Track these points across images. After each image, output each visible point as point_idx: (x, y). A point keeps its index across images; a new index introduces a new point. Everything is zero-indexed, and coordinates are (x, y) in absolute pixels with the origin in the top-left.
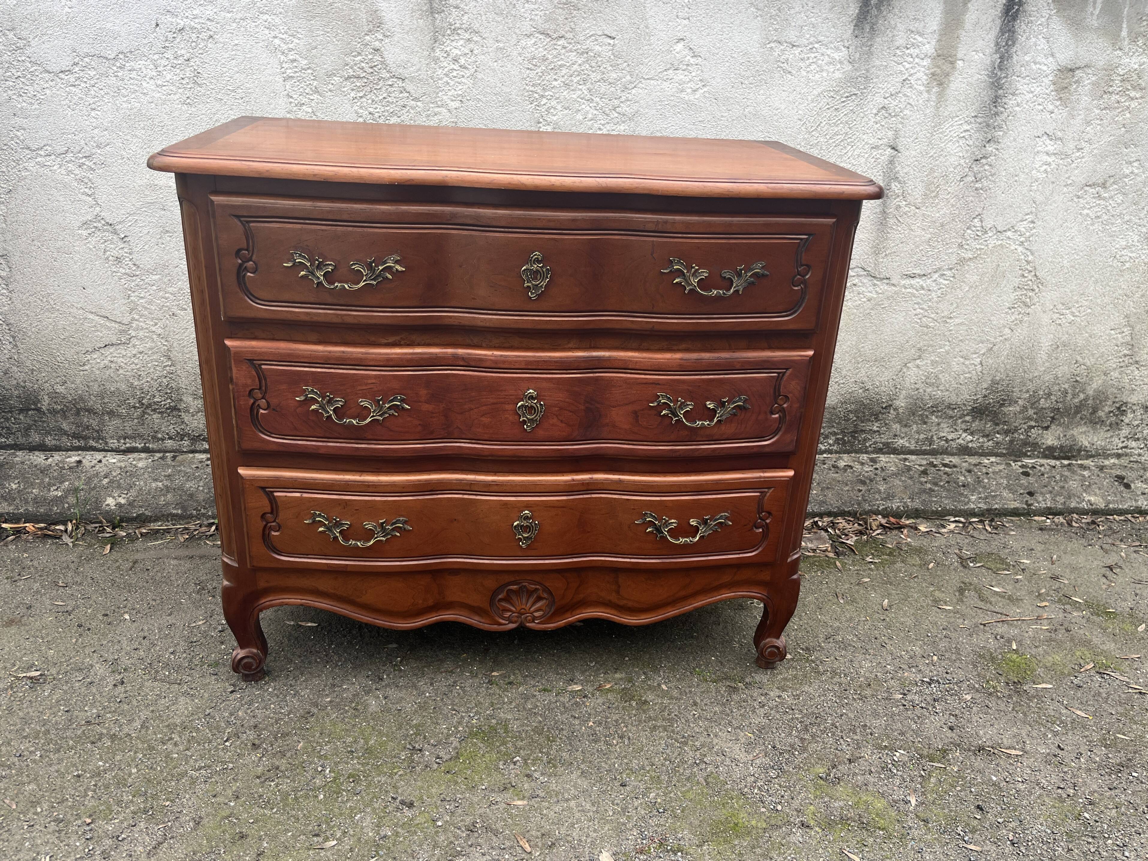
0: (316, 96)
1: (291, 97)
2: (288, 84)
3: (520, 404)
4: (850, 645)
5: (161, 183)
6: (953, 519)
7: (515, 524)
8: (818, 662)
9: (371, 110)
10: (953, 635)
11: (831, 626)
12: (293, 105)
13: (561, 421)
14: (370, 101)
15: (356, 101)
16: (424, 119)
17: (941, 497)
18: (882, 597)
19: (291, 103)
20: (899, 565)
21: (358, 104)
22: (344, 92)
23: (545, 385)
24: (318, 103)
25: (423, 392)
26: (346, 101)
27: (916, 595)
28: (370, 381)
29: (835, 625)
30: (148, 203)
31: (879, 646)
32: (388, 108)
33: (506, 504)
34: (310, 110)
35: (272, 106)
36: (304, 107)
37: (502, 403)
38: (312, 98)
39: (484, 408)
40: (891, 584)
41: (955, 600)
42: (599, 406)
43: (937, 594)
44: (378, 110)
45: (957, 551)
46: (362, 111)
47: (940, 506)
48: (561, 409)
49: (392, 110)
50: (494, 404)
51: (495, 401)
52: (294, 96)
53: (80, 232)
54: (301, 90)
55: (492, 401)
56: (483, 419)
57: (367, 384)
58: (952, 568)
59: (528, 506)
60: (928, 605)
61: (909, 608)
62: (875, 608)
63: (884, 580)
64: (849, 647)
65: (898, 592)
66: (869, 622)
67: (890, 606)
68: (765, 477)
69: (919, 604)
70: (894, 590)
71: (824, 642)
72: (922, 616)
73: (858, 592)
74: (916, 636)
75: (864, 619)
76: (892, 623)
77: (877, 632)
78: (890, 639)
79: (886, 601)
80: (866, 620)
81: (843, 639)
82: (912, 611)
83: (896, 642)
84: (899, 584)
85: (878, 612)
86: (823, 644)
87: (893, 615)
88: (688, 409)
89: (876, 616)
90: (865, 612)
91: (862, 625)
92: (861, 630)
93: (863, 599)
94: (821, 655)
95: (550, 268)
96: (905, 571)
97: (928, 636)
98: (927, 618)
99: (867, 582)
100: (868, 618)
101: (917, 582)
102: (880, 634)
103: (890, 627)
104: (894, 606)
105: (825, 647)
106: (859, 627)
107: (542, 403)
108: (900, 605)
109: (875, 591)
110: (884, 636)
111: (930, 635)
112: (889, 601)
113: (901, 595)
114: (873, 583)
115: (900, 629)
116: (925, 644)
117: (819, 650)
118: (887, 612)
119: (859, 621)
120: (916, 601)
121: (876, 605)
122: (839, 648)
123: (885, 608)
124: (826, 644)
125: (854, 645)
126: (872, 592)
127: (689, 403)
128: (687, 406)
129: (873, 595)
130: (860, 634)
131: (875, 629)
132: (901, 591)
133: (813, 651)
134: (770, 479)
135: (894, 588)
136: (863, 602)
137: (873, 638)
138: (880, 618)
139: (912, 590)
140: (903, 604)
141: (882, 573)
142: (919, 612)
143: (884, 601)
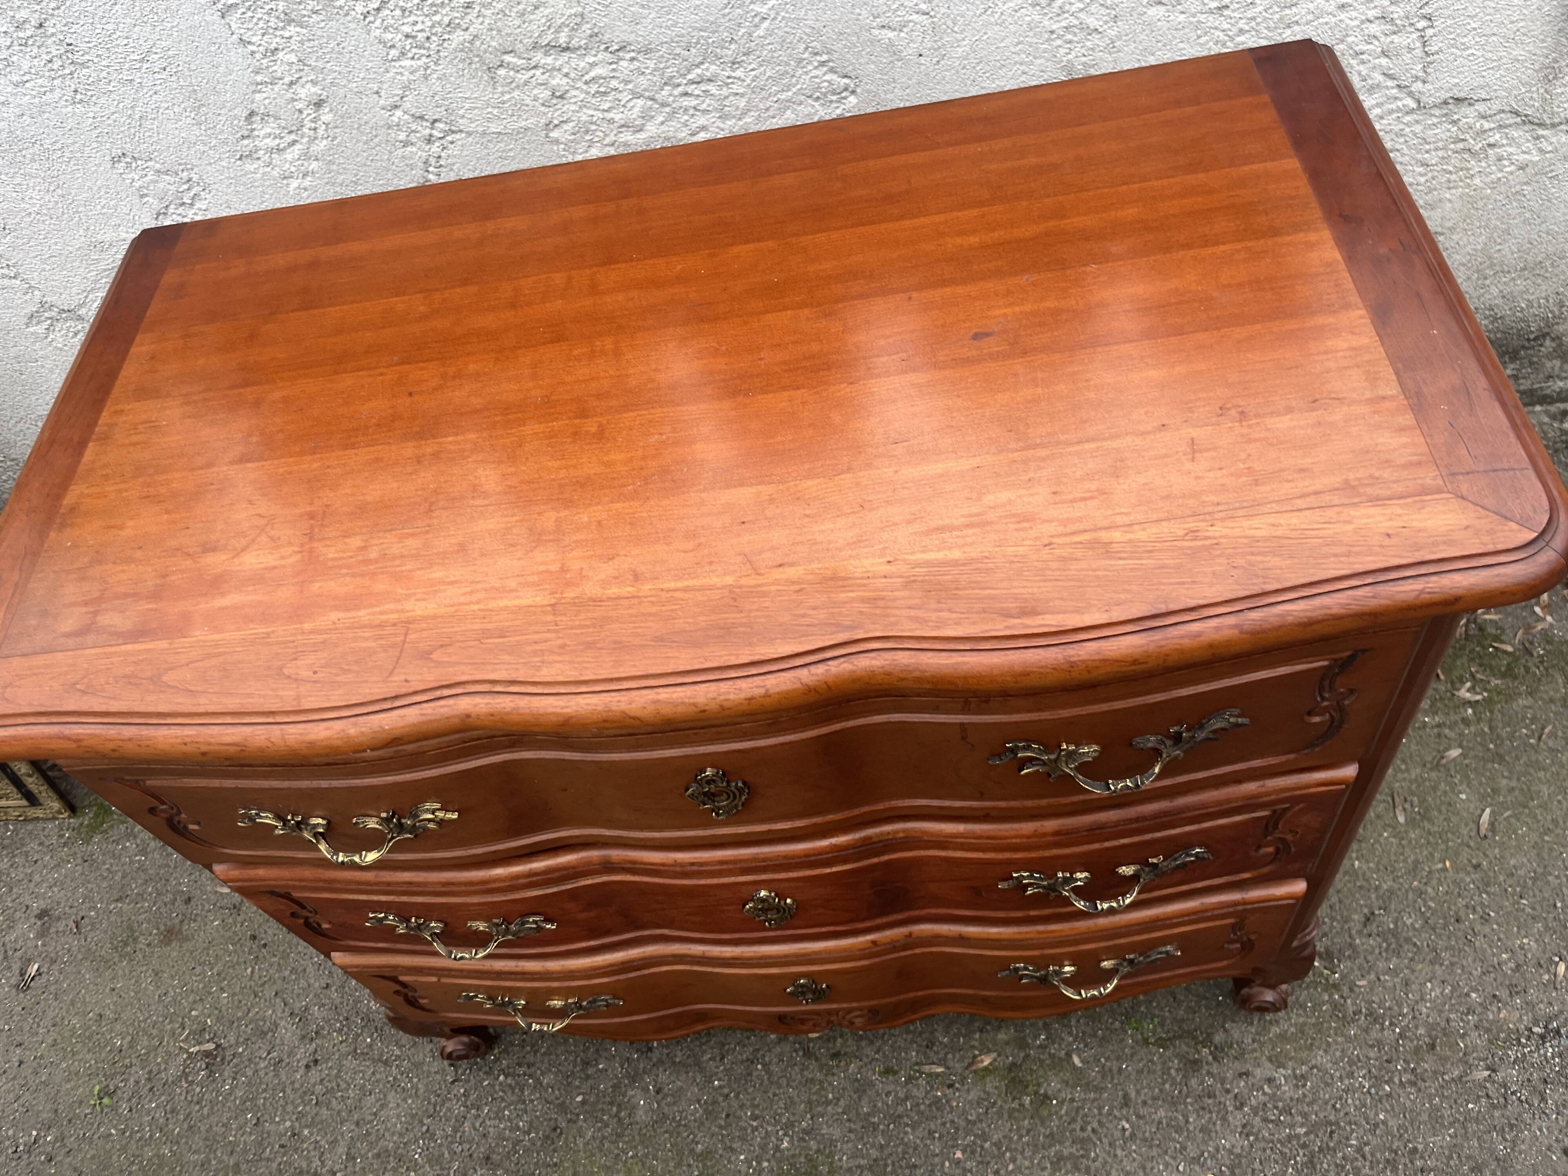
0: (292, 30)
1: (249, 43)
2: (233, 18)
3: (747, 907)
4: (1408, 940)
5: (108, 238)
8: (1345, 989)
9: (407, 29)
12: (258, 56)
13: (833, 910)
14: (398, 12)
15: (370, 18)
16: (517, 22)
18: (1483, 797)
19: (253, 53)
20: (1522, 702)
21: (378, 23)
22: (341, 8)
23: (786, 884)
24: (302, 42)
26: (352, 25)
27: (1545, 792)
29: (1385, 887)
30: (105, 270)
31: (1461, 941)
32: (437, 18)
34: (293, 58)
35: (221, 69)
36: (281, 55)
37: (715, 905)
38: (287, 34)
40: (1501, 759)
42: (900, 884)
44: (419, 27)
46: (389, 36)
48: (827, 900)
49: (446, 20)
50: (702, 906)
51: (703, 904)
52: (254, 40)
53: (31, 329)
54: (261, 25)
55: (696, 904)
59: (802, 975)
61: (1529, 829)
62: (1465, 832)
63: (1489, 750)
64: (1406, 947)
65: (1514, 784)
66: (1451, 873)
67: (1492, 824)
68: (1245, 902)
69: (1549, 818)
70: (1506, 778)
71: (1360, 932)
72: (1551, 849)
73: (1435, 789)
74: (1534, 909)
75: (1440, 866)
76: (1491, 874)
77: (1461, 902)
78: (1485, 919)
79: (1488, 811)
80: (1445, 869)
81: (1396, 924)
82: (1534, 837)
83: (1495, 926)
84: (1517, 758)
85: (1469, 846)
86: (1357, 941)
87: (1497, 851)
88: (1079, 883)
89: (1465, 853)
90: (1443, 847)
91: (1434, 882)
92: (1432, 899)
93: (1443, 809)
94: (1352, 969)
95: (744, 783)
96: (1534, 720)
97: (1555, 906)
98: (1561, 853)
99: (1454, 759)
100: (1448, 864)
101: (1551, 750)
102: (1467, 907)
103: (1487, 885)
104: (1501, 826)
105: (1361, 949)
106: (1430, 890)
107: (789, 901)
108: (1512, 820)
109: (1468, 786)
110: (1474, 911)
111: (1559, 905)
112: (1493, 813)
113: (1517, 793)
114: (1467, 761)
115: (1506, 891)
116: (1547, 928)
117: (1350, 957)
118: (1485, 844)
119: (1430, 872)
120: (1544, 806)
121: (1466, 825)
122: (1386, 950)
123: (1483, 831)
124: (1364, 940)
125: (1415, 940)
126: (1463, 787)
127: (1079, 875)
128: (1077, 880)
129: (1463, 796)
130: (1430, 908)
131: (1459, 895)
132: (1518, 779)
133: (1339, 961)
134: (1256, 906)
135: (1506, 774)
136: (1442, 818)
137: (1452, 920)
138: (1470, 861)
139: (1541, 774)
140: (1518, 820)
141: (1486, 729)
142: (1546, 838)
143: (1483, 811)
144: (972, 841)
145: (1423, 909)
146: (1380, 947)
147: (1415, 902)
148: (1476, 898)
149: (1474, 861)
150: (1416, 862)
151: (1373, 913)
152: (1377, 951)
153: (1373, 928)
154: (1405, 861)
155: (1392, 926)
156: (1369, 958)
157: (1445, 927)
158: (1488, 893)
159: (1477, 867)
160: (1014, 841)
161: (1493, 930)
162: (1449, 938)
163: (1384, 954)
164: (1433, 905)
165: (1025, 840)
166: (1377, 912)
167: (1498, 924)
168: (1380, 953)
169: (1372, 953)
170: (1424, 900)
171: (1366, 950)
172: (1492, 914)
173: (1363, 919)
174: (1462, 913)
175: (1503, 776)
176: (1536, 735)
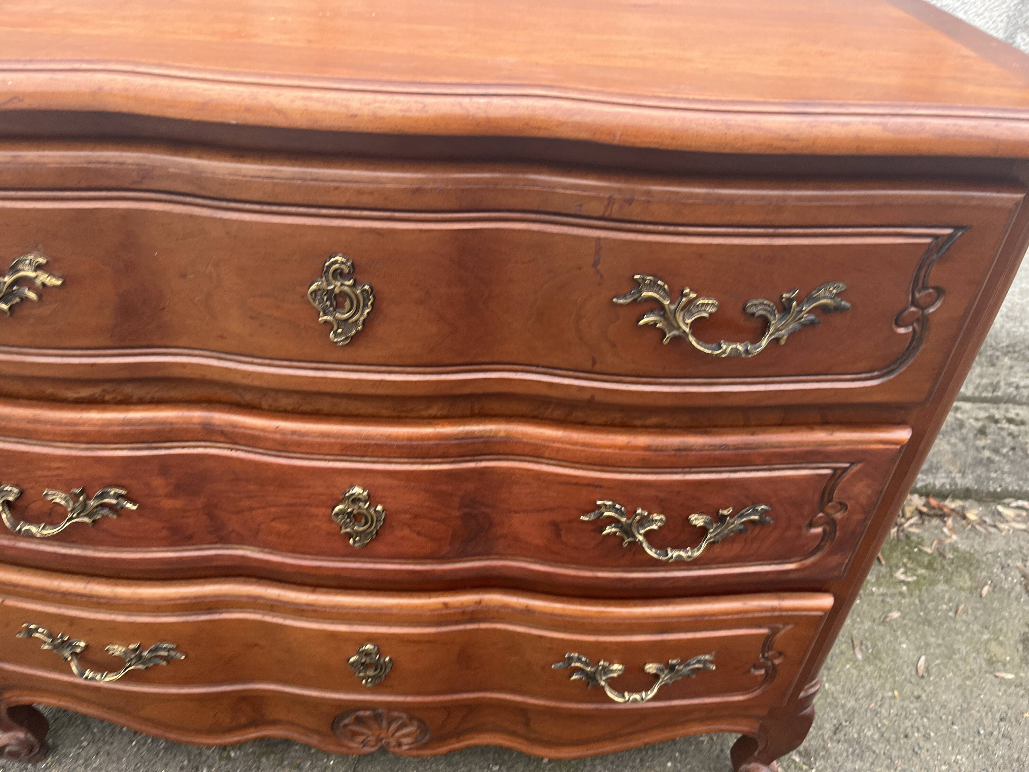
3: (337, 509)
4: (869, 748)
6: (1014, 504)
7: (352, 660)
10: (1016, 733)
11: (843, 706)
13: (419, 533)
17: (1003, 473)
18: (918, 648)
20: (941, 587)
23: (381, 481)
25: (158, 483)
27: (964, 650)
28: (53, 465)
29: (849, 705)
31: (910, 752)
33: (334, 635)
37: (305, 505)
39: (274, 509)
40: (930, 623)
41: (1017, 660)
42: (487, 510)
43: (993, 647)
45: (1019, 564)
47: (1000, 486)
48: (416, 516)
50: (291, 505)
51: (293, 501)
55: (286, 501)
56: (273, 524)
57: (50, 469)
58: (1013, 595)
59: (370, 638)
60: (980, 669)
61: (955, 674)
62: (907, 671)
63: (919, 616)
64: (867, 754)
65: (940, 641)
66: (898, 701)
67: (927, 669)
68: (781, 609)
69: (968, 668)
70: (935, 637)
71: (831, 738)
72: (972, 692)
73: (883, 637)
74: (963, 733)
75: (890, 694)
76: (929, 704)
77: (908, 723)
78: (927, 737)
79: (923, 658)
80: (894, 697)
81: (859, 734)
82: (958, 681)
83: (935, 744)
84: (941, 624)
85: (910, 682)
86: (829, 745)
87: (932, 688)
88: (655, 527)
89: (908, 688)
90: (891, 680)
91: (886, 705)
92: (885, 718)
93: (890, 652)
94: (825, 767)
95: (371, 288)
96: (950, 600)
97: (979, 733)
98: (979, 695)
99: (896, 619)
100: (896, 693)
101: (965, 622)
102: (912, 726)
103: (927, 712)
104: (934, 670)
105: (832, 751)
106: (883, 711)
107: (379, 508)
108: (942, 667)
109: (908, 637)
110: (918, 730)
111: (982, 732)
112: (926, 660)
113: (943, 648)
114: (905, 622)
115: (941, 718)
116: (975, 749)
117: (823, 757)
118: (923, 682)
119: (883, 698)
120: (964, 660)
121: (908, 667)
122: (853, 753)
123: (920, 673)
124: (834, 744)
125: (874, 748)
126: (903, 639)
127: (656, 517)
128: (653, 521)
129: (904, 646)
130: (884, 725)
131: (906, 717)
132: (943, 639)
133: (815, 759)
134: (790, 613)
135: (934, 633)
136: (889, 659)
137: (902, 736)
138: (913, 693)
139: (959, 637)
140: (946, 667)
141: (917, 601)
142: (968, 683)
143: (919, 658)
144: (568, 447)
145: (879, 725)
146: (847, 751)
147: (873, 719)
148: (919, 720)
149: (916, 693)
150: (872, 690)
151: (841, 724)
152: (845, 754)
153: (841, 736)
154: (864, 687)
155: (856, 736)
156: (839, 759)
157: (897, 740)
158: (928, 718)
159: (918, 697)
160: (607, 450)
161: (933, 747)
162: (900, 749)
163: (850, 757)
164: (886, 723)
165: (617, 451)
166: (844, 723)
167: (937, 742)
168: (847, 756)
169: (841, 755)
170: (880, 718)
171: (836, 753)
172: (932, 734)
173: (833, 729)
174: (909, 731)
175: (932, 636)
176: (954, 610)
